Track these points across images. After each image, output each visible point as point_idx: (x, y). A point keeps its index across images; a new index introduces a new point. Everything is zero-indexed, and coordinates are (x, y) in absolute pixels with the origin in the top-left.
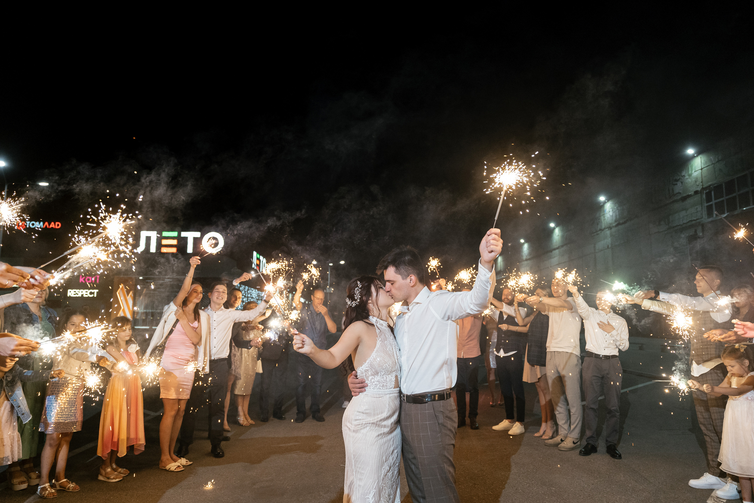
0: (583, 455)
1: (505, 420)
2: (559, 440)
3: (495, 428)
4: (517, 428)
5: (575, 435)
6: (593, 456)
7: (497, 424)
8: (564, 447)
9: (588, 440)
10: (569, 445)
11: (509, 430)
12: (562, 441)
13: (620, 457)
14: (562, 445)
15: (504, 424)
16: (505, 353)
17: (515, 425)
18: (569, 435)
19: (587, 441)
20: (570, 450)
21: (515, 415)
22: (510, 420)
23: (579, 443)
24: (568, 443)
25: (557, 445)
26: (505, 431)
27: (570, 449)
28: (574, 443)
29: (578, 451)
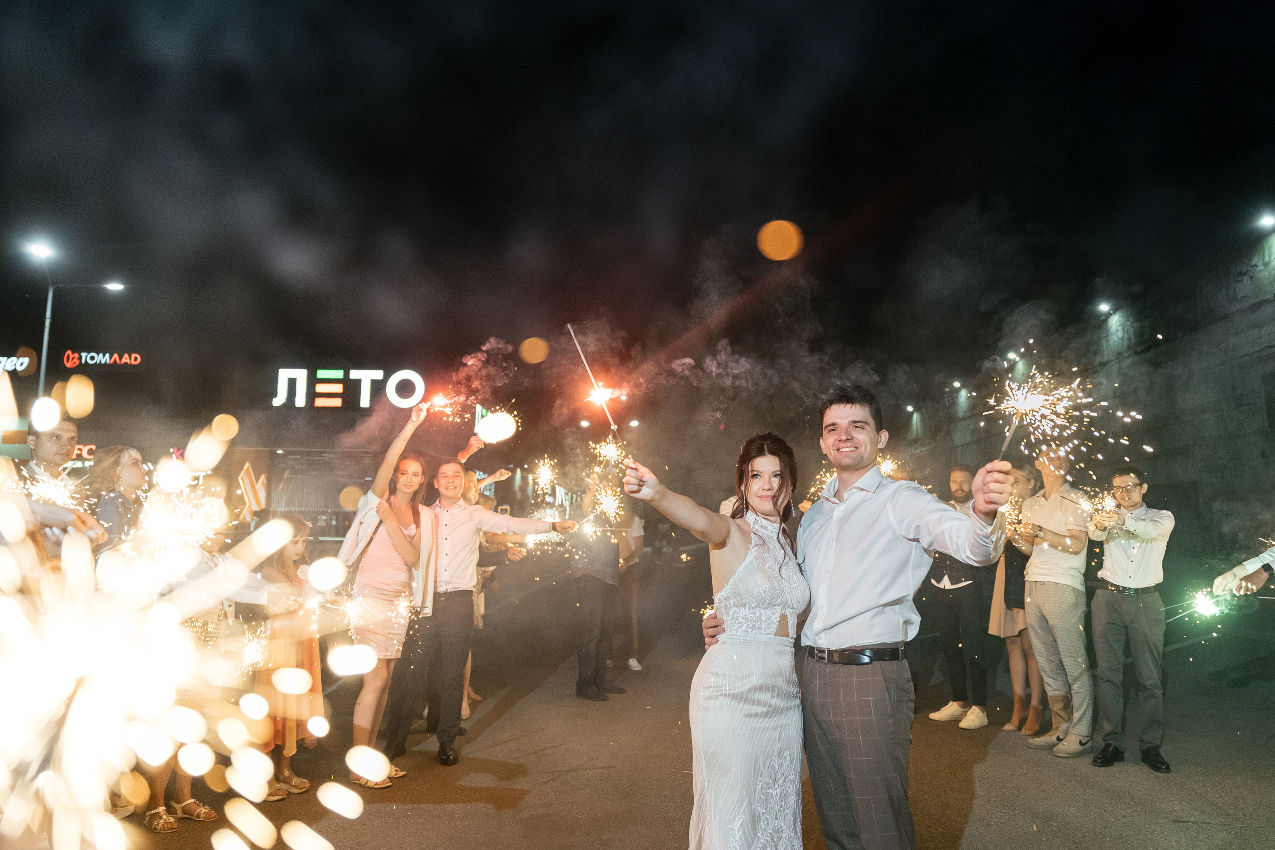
0: (1100, 766)
1: (951, 703)
2: (1054, 738)
3: (934, 716)
4: (974, 718)
5: (1082, 729)
6: (1117, 768)
7: (937, 708)
8: (1063, 752)
9: (1107, 738)
10: (1072, 747)
11: (961, 721)
12: (1059, 739)
13: (1168, 769)
14: (1060, 746)
15: (951, 709)
17: (970, 712)
18: (1071, 730)
19: (1104, 741)
20: (1075, 757)
21: (970, 694)
22: (961, 703)
23: (1089, 744)
24: (1071, 744)
25: (1050, 747)
26: (955, 721)
27: (1074, 754)
28: (1081, 743)
29: (1089, 759)
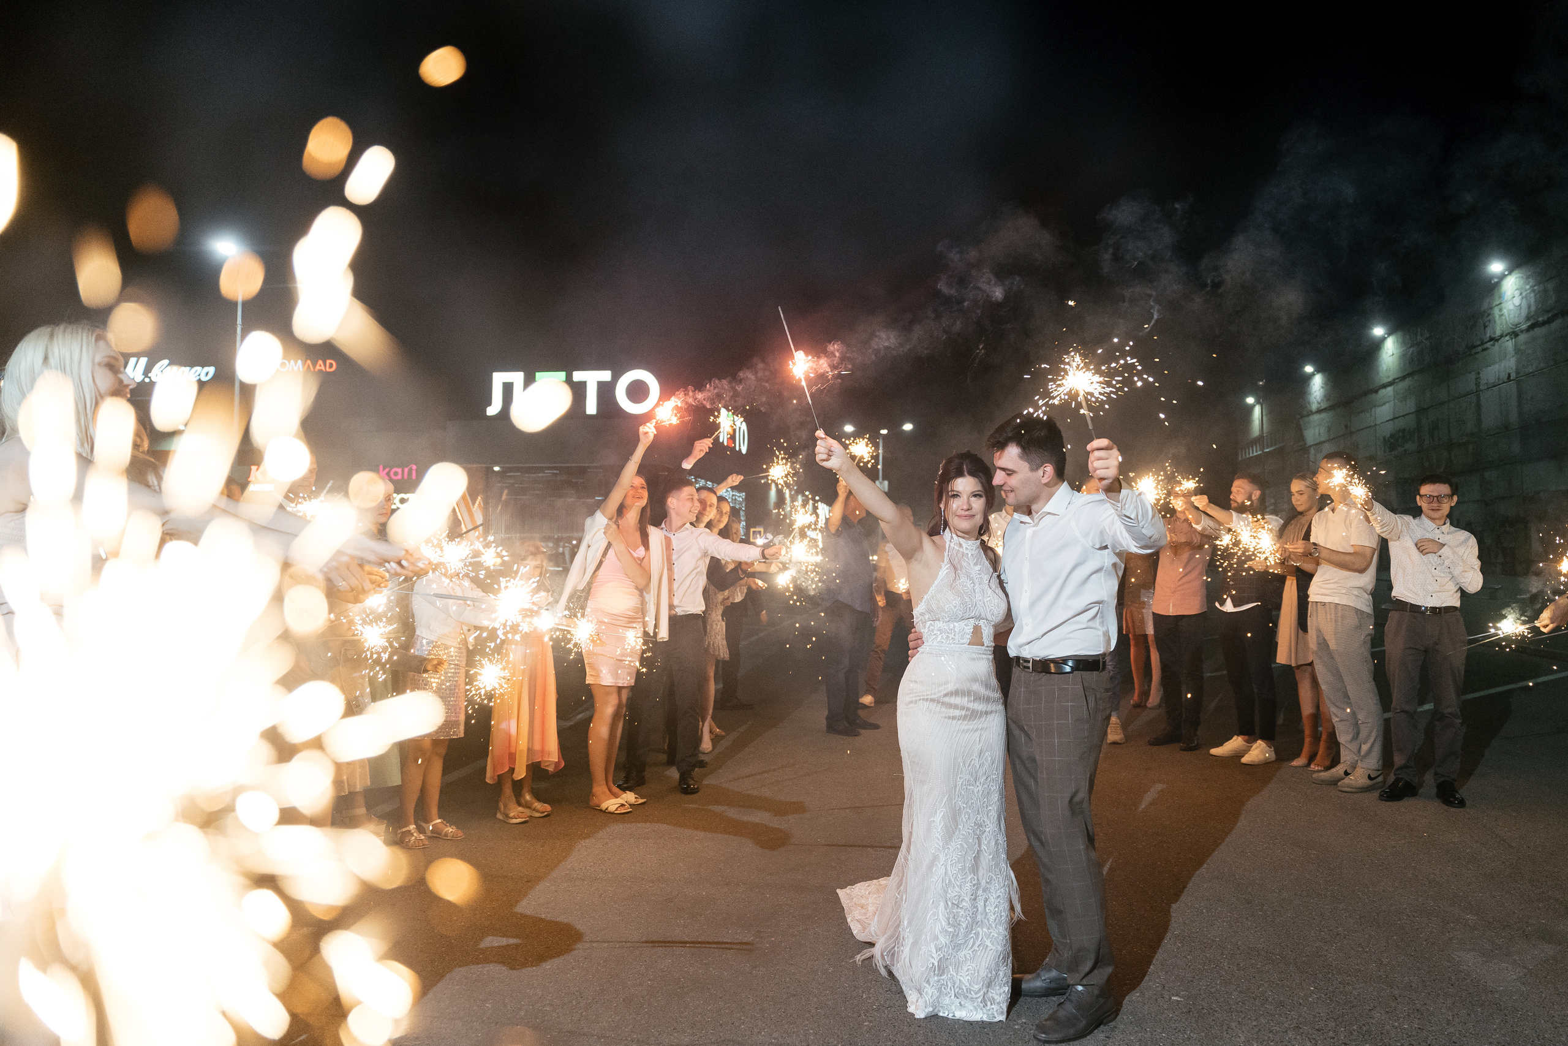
0: (1386, 801)
1: (1235, 737)
2: (1342, 772)
3: (1215, 751)
4: (1259, 752)
5: (1373, 762)
6: (1407, 803)
7: (1220, 744)
8: (1349, 786)
9: (1398, 772)
10: (1360, 782)
11: (1243, 756)
12: (1346, 773)
13: (1462, 804)
14: (1346, 781)
15: (1235, 743)
16: (1235, 606)
17: (1254, 746)
18: (1359, 764)
19: (1395, 774)
20: (1361, 792)
21: (1257, 730)
22: (1246, 737)
23: (1380, 779)
24: (1359, 778)
25: (1334, 782)
26: (1237, 756)
27: (1362, 788)
28: (1370, 777)
29: (1376, 794)
